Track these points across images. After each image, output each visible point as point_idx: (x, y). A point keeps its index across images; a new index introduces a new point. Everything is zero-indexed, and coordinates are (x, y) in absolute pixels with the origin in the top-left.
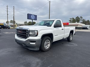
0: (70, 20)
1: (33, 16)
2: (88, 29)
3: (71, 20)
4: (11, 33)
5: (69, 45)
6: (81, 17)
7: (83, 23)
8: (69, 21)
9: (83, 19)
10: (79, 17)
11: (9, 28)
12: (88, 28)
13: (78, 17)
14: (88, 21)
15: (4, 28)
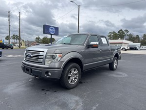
0: (109, 34)
1: (52, 29)
2: (137, 50)
3: (111, 35)
4: (17, 56)
5: (115, 76)
6: (126, 31)
7: (130, 40)
8: (108, 36)
9: (129, 33)
10: (123, 30)
11: (12, 48)
12: (138, 48)
13: (121, 30)
14: (137, 37)
15: (3, 49)
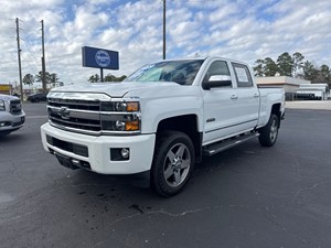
0: (257, 65)
3: (260, 67)
6: (298, 55)
7: (305, 77)
8: (255, 69)
9: (304, 61)
13: (286, 54)
14: (323, 71)
